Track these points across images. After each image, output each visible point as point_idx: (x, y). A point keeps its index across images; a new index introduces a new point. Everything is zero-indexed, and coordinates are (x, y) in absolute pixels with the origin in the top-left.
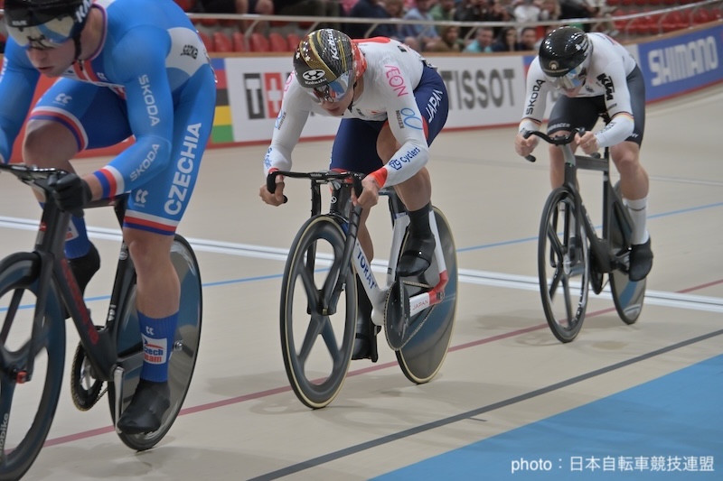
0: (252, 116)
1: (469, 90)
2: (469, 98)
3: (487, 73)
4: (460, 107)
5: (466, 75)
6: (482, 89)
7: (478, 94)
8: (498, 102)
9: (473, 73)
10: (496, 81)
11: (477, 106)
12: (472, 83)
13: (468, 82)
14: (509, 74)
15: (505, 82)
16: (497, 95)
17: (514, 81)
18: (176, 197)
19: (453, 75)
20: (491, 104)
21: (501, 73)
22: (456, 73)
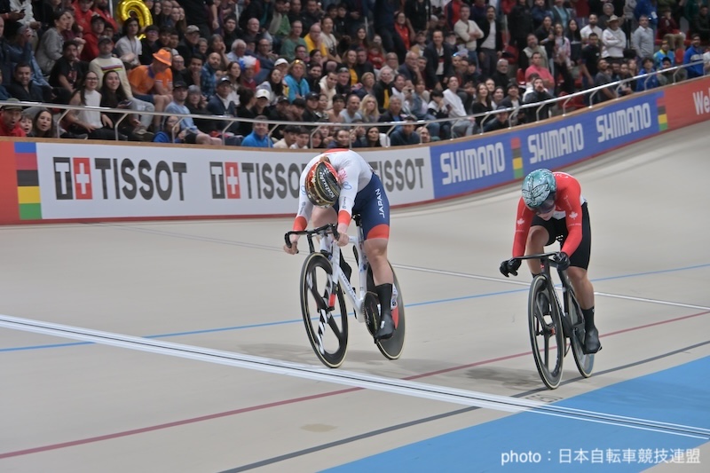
0: (60, 196)
1: (268, 181)
5: (267, 168)
19: (254, 167)
22: (257, 165)
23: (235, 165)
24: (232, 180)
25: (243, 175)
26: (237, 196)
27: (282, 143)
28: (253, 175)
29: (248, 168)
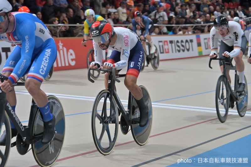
1: (178, 46)
2: (179, 49)
3: (184, 41)
4: (176, 52)
5: (178, 42)
6: (183, 46)
7: (182, 48)
8: (188, 50)
9: (180, 41)
10: (187, 43)
11: (181, 51)
12: (179, 44)
13: (178, 44)
14: (191, 41)
15: (190, 43)
16: (188, 48)
17: (193, 43)
18: (43, 68)
19: (173, 42)
20: (186, 51)
21: (189, 41)
22: (174, 41)
23: (166, 41)
24: (166, 47)
25: (170, 45)
26: (168, 52)
27: (181, 32)
28: (173, 44)
29: (171, 42)
